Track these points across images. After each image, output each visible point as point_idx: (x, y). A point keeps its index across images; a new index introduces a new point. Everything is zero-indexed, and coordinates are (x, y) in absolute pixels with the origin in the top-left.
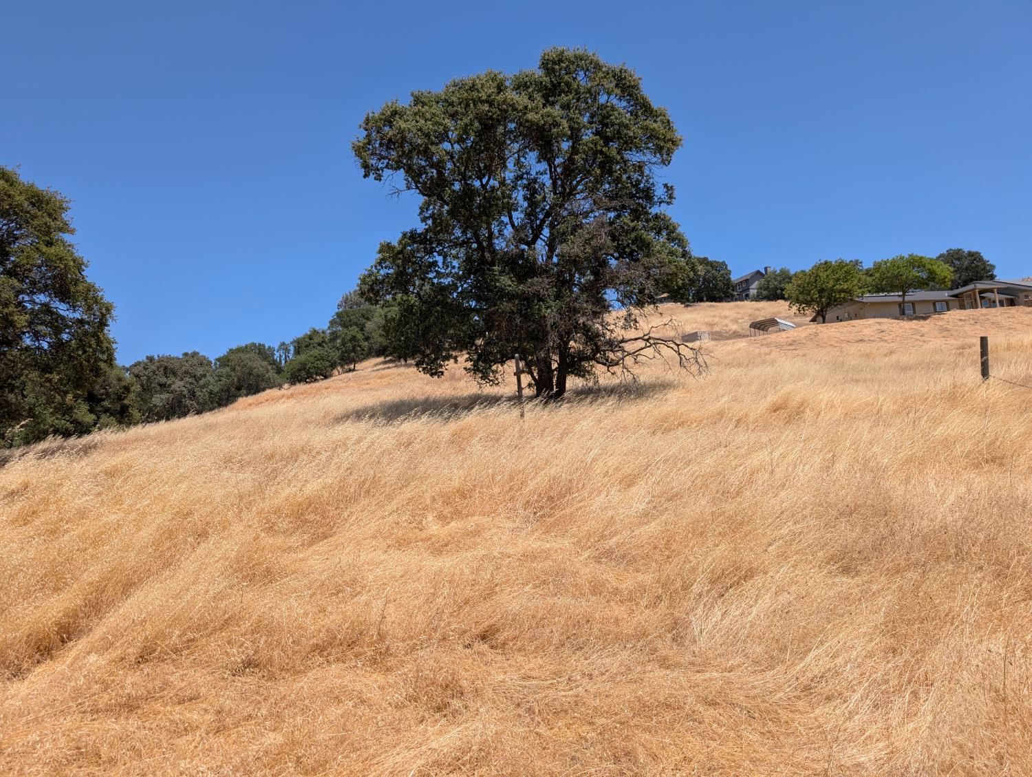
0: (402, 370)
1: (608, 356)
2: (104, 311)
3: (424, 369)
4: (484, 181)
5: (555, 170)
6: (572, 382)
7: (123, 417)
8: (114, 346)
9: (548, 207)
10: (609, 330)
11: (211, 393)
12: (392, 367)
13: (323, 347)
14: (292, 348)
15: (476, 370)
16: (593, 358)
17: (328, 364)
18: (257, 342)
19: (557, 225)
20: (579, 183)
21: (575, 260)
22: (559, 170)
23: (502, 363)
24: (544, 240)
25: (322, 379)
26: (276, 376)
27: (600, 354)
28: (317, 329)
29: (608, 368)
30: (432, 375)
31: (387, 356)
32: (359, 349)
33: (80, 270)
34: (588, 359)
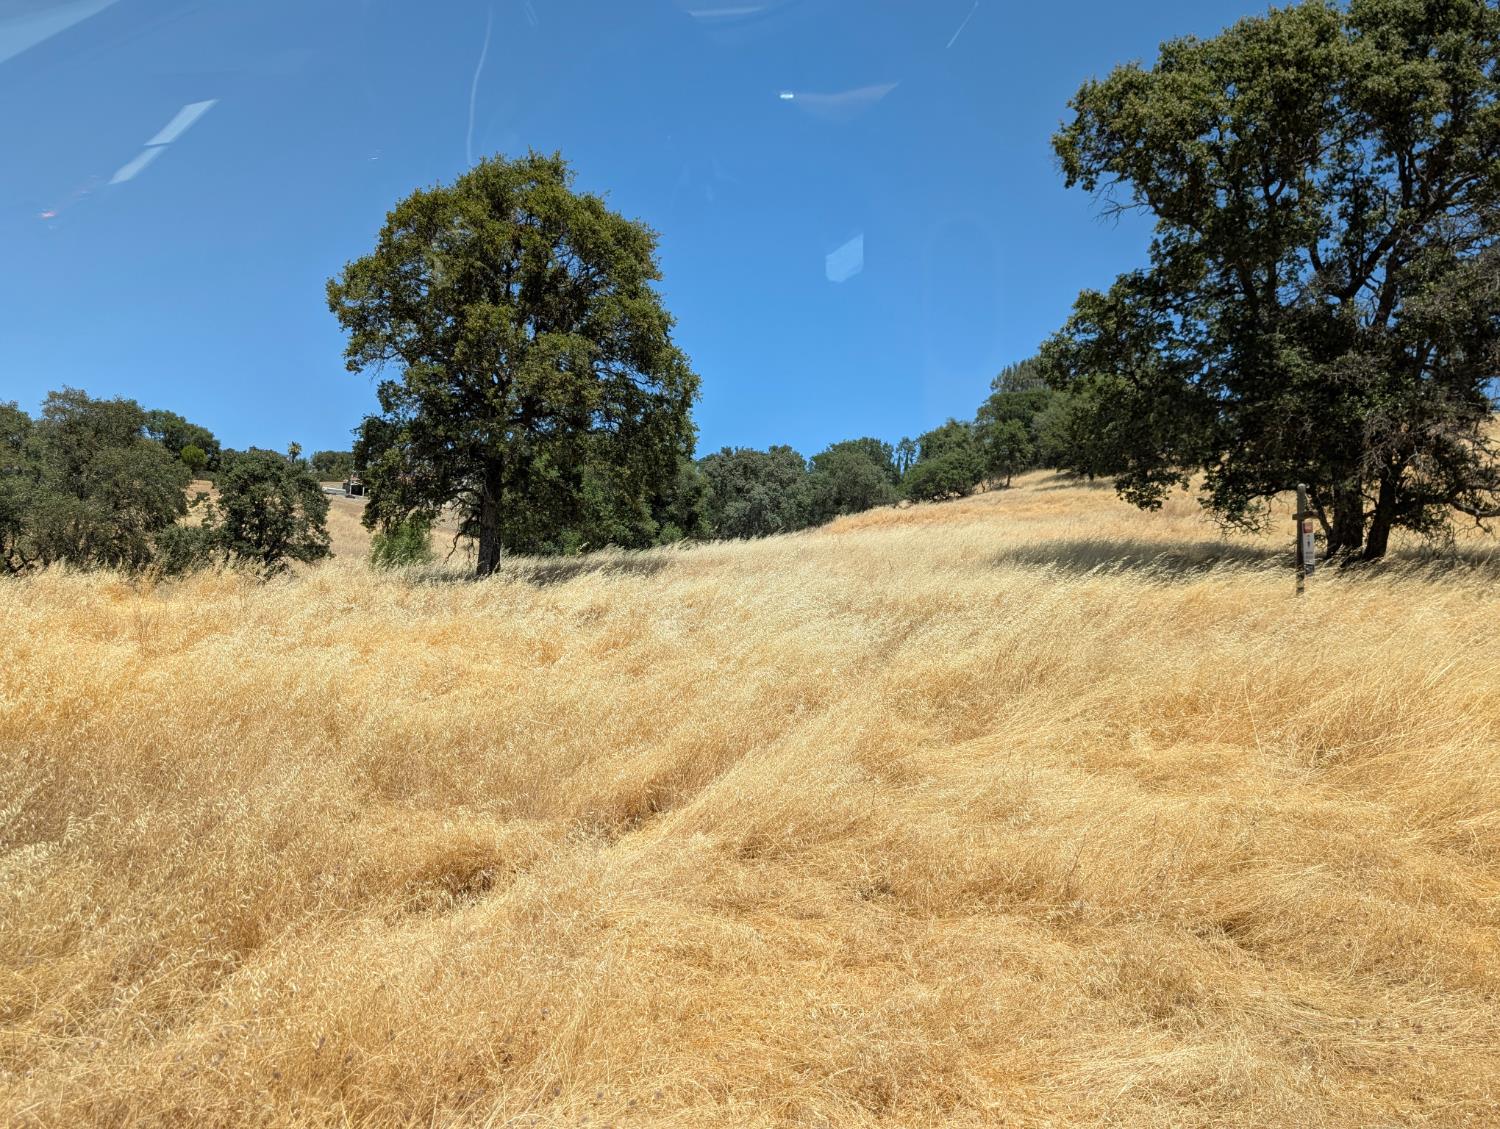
0: (1085, 491)
1: (1480, 499)
2: (688, 386)
3: (1129, 495)
4: (1273, 189)
5: (1412, 164)
6: (1400, 538)
7: (690, 528)
8: (696, 434)
9: (1390, 229)
10: (1488, 452)
11: (799, 505)
12: (1069, 486)
13: (963, 448)
14: (918, 449)
15: (1218, 503)
16: (1450, 499)
17: (968, 474)
18: (869, 437)
19: (1403, 262)
20: (1456, 187)
21: (1433, 325)
22: (1418, 164)
23: (1269, 493)
24: (1373, 288)
25: (958, 498)
26: (892, 488)
27: (1464, 493)
28: (957, 420)
29: (1478, 519)
30: (1142, 505)
31: (1062, 468)
32: (1018, 454)
33: (665, 330)
34: (1438, 499)
